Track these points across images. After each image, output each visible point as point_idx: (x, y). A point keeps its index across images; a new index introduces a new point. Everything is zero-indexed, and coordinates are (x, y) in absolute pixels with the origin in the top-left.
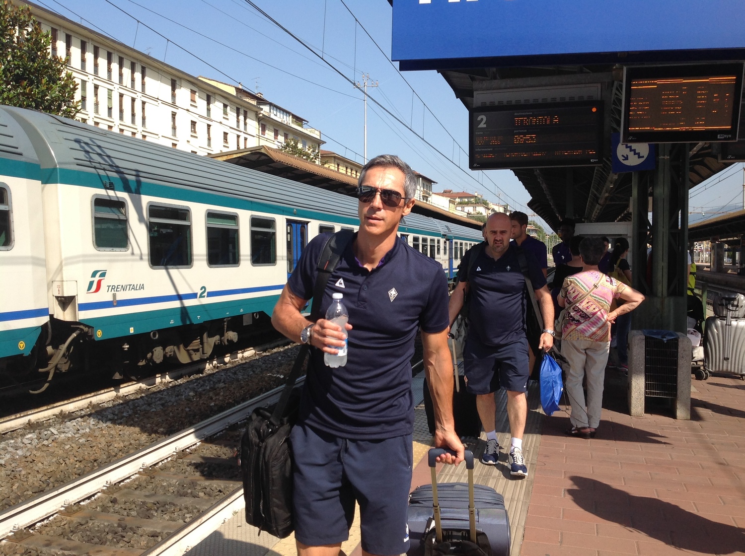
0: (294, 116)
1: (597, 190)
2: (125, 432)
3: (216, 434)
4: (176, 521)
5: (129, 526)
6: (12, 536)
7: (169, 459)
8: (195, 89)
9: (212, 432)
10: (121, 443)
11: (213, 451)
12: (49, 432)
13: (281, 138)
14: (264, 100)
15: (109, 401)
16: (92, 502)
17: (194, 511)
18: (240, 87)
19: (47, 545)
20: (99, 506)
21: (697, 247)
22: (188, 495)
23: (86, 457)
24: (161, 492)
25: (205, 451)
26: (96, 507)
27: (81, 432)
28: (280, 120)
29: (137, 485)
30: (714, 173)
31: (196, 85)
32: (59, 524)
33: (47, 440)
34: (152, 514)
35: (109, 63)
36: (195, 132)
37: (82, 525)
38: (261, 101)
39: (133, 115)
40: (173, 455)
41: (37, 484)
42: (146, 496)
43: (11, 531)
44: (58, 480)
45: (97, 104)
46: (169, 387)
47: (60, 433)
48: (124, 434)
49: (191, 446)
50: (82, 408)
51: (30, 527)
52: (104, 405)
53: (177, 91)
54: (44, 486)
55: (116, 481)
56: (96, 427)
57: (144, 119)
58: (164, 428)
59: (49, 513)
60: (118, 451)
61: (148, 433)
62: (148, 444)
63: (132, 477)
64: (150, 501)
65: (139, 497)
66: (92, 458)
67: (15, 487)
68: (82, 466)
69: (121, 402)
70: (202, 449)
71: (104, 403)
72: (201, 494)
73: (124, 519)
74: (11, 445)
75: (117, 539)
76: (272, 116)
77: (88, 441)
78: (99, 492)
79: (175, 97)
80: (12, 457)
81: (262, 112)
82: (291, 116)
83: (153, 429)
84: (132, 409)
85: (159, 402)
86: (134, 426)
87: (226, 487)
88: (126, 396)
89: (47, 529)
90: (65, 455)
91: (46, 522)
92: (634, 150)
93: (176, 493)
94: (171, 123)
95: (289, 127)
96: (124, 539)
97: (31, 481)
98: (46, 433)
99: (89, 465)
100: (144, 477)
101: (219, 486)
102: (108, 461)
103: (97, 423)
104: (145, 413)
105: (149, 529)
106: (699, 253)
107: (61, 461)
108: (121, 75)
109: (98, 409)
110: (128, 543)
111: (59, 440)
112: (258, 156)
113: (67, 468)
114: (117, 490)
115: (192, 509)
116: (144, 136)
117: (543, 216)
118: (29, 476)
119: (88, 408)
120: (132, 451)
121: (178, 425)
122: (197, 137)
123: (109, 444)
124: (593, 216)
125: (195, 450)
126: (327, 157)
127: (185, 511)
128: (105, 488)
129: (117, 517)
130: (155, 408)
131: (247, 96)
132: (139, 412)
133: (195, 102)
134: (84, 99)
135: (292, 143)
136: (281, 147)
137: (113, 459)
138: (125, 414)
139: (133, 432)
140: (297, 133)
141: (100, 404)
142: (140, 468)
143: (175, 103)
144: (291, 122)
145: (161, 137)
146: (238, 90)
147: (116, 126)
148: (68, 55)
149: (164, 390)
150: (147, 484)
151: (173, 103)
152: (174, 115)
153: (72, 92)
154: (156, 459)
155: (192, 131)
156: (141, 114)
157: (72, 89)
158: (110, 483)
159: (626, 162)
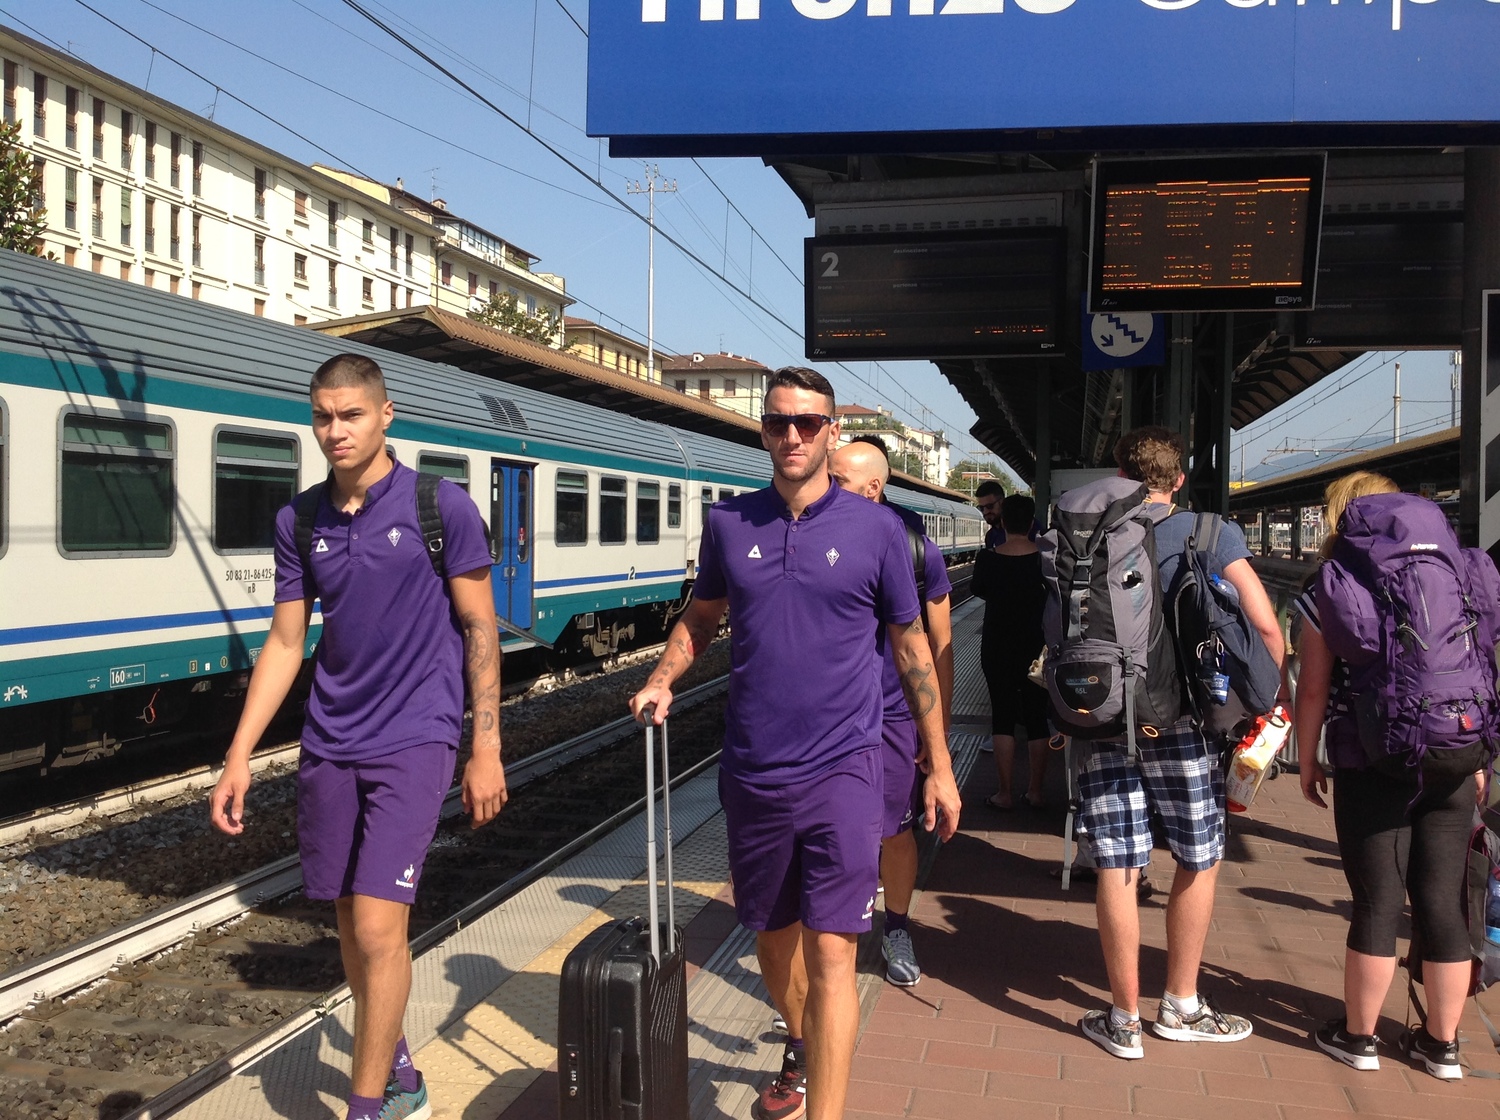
0: (510, 248)
1: (1096, 404)
2: (93, 891)
3: (287, 894)
4: (173, 1074)
5: (69, 1087)
7: (179, 947)
8: (305, 189)
9: (277, 890)
10: (82, 915)
11: (277, 929)
13: (483, 293)
14: (451, 216)
15: (74, 827)
17: (213, 1053)
18: (400, 187)
20: (13, 1044)
21: (1308, 517)
22: (205, 1021)
23: (1, 944)
24: (150, 1014)
25: (256, 929)
26: (8, 1048)
28: (480, 255)
29: (103, 1001)
30: (1327, 372)
31: (308, 183)
34: (125, 1063)
35: (126, 134)
36: (303, 277)
38: (442, 216)
39: (175, 241)
40: (186, 939)
42: (116, 1023)
45: (98, 218)
46: (204, 798)
48: (91, 895)
49: (229, 920)
50: (12, 842)
52: (62, 836)
53: (267, 194)
55: (56, 992)
56: (33, 882)
57: (196, 248)
58: (176, 883)
60: (73, 929)
61: (142, 893)
62: (137, 915)
63: (96, 984)
64: (126, 1032)
65: (102, 1026)
66: (15, 945)
69: (99, 828)
70: (251, 926)
71: (62, 830)
72: (234, 1019)
73: (61, 1072)
76: (465, 247)
77: (10, 910)
78: (17, 1016)
79: (263, 205)
81: (444, 238)
82: (504, 247)
83: (153, 884)
84: (115, 844)
85: (174, 830)
86: (115, 880)
87: (287, 1004)
88: (110, 817)
92: (1125, 327)
93: (180, 1016)
94: (253, 258)
95: (500, 268)
96: (56, 1114)
100: (120, 985)
101: (275, 1002)
102: (47, 951)
103: (36, 874)
104: (143, 852)
106: (1312, 529)
108: (150, 159)
109: (47, 844)
112: (416, 327)
114: (58, 1011)
115: (209, 1050)
116: (197, 285)
117: (1004, 453)
119: (26, 841)
120: (101, 931)
121: (208, 877)
122: (306, 288)
123: (54, 917)
124: (1095, 454)
125: (237, 928)
126: (578, 332)
127: (194, 1053)
128: (31, 1007)
129: (49, 1066)
130: (165, 843)
131: (414, 206)
132: (129, 849)
133: (304, 215)
134: (71, 206)
135: (505, 301)
136: (480, 310)
137: (60, 946)
138: (98, 855)
139: (110, 892)
140: (516, 281)
141: (53, 833)
142: (113, 966)
143: (263, 218)
144: (503, 260)
145: (231, 286)
146: (395, 193)
147: (139, 263)
148: (39, 116)
149: (193, 804)
150: (124, 998)
151: (258, 217)
152: (259, 242)
153: (27, 193)
154: (148, 948)
155: (296, 275)
156: (192, 238)
157: (26, 186)
158: (44, 996)
159: (1108, 351)
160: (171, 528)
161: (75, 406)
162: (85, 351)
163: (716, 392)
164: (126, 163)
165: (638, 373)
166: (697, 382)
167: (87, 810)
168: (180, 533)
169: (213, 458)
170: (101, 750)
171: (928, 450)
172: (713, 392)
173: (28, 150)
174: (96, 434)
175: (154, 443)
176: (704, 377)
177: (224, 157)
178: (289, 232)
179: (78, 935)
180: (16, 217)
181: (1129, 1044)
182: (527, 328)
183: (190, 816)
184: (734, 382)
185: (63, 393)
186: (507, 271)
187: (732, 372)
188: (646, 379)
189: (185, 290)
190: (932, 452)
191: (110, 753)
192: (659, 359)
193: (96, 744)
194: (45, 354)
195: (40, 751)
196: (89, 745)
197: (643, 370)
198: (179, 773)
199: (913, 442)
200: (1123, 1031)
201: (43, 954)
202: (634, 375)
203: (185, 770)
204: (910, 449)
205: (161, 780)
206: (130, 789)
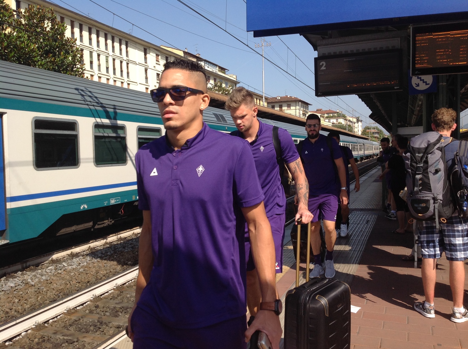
0: (220, 67)
1: (412, 106)
2: (108, 264)
5: (104, 322)
6: (34, 327)
7: (133, 281)
8: (158, 53)
10: (105, 271)
12: (62, 265)
13: (212, 82)
14: (202, 59)
15: (101, 246)
16: (84, 307)
18: (186, 51)
19: (54, 333)
20: (88, 309)
23: (83, 280)
24: (126, 301)
26: (86, 311)
27: (82, 265)
28: (211, 70)
29: (112, 297)
31: (159, 51)
32: (63, 320)
33: (61, 270)
34: (119, 314)
35: (106, 40)
37: (77, 321)
38: (199, 59)
39: (122, 71)
41: (52, 297)
42: (116, 303)
43: (34, 325)
44: (65, 294)
45: (99, 66)
46: (138, 236)
47: (69, 265)
48: (107, 266)
50: (84, 250)
51: (45, 322)
52: (98, 248)
53: (148, 55)
54: (56, 297)
55: (99, 294)
56: (91, 262)
57: (128, 73)
58: (131, 262)
59: (58, 314)
60: (103, 276)
61: (122, 265)
62: (121, 271)
63: (110, 292)
64: (119, 306)
65: (112, 304)
66: (87, 280)
67: (39, 299)
68: (80, 286)
69: (108, 246)
73: (101, 318)
74: (39, 273)
75: (96, 330)
77: (85, 270)
78: (88, 301)
79: (147, 59)
80: (39, 280)
82: (218, 67)
83: (125, 262)
84: (113, 250)
85: (130, 246)
86: (114, 261)
88: (111, 242)
89: (56, 323)
90: (70, 279)
91: (55, 319)
92: (423, 80)
94: (144, 75)
95: (217, 74)
96: (101, 330)
97: (49, 295)
98: (60, 266)
99: (84, 285)
100: (117, 292)
102: (96, 282)
103: (91, 260)
104: (121, 253)
105: (116, 324)
107: (68, 282)
108: (113, 47)
109: (94, 251)
110: (102, 332)
111: (68, 270)
113: (71, 287)
114: (99, 300)
116: (129, 84)
118: (48, 292)
119: (88, 250)
120: (111, 276)
123: (97, 272)
124: (412, 122)
128: (92, 299)
129: (98, 316)
130: (127, 250)
131: (191, 56)
132: (117, 252)
133: (158, 61)
134: (91, 63)
135: (219, 84)
136: (211, 87)
137: (99, 281)
138: (109, 254)
139: (112, 265)
140: (222, 77)
141: (96, 247)
142: (115, 286)
143: (147, 63)
144: (218, 71)
145: (139, 84)
146: (185, 53)
147: (112, 79)
148: (81, 36)
149: (135, 238)
150: (118, 296)
151: (145, 63)
152: (146, 70)
153: (79, 59)
154: (124, 281)
155: (157, 80)
156: (126, 70)
157: (79, 57)
158: (95, 295)
159: (418, 88)
160: (126, 157)
161: (97, 122)
162: (99, 106)
163: (284, 108)
164: (106, 49)
165: (260, 104)
166: (278, 106)
167: (105, 240)
168: (129, 159)
169: (137, 136)
170: (109, 223)
171: (355, 123)
172: (283, 108)
173: (79, 47)
174: (104, 130)
175: (120, 132)
176: (281, 104)
177: (135, 45)
178: (154, 67)
179: (104, 277)
180: (77, 67)
181: (430, 313)
182: (226, 92)
183: (134, 242)
184: (290, 105)
185: (94, 118)
186: (219, 75)
187: (290, 102)
188: (262, 105)
189: (125, 86)
190: (356, 124)
191: (111, 224)
192: (266, 99)
193: (107, 221)
194: (88, 107)
195: (91, 223)
196: (105, 221)
197: (261, 103)
198: (131, 229)
199: (350, 121)
200: (428, 309)
201: (94, 283)
202: (259, 104)
203: (132, 228)
204: (349, 123)
205: (125, 231)
206: (117, 234)
